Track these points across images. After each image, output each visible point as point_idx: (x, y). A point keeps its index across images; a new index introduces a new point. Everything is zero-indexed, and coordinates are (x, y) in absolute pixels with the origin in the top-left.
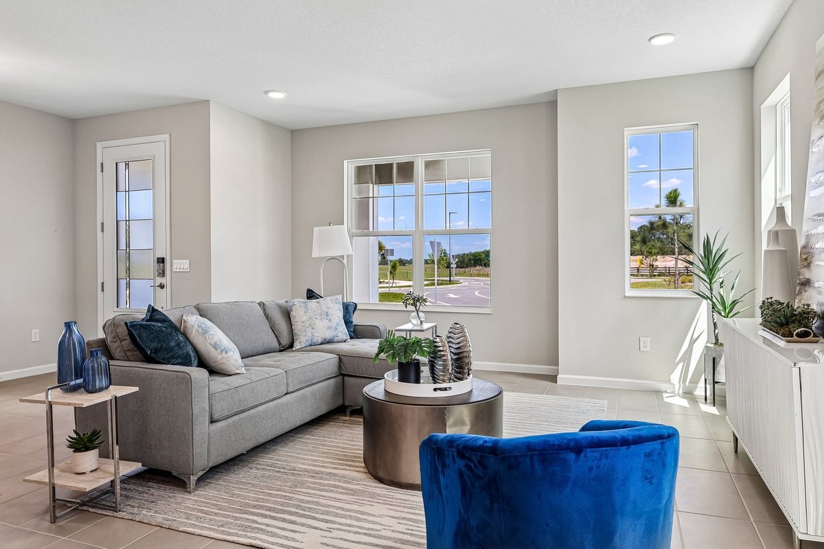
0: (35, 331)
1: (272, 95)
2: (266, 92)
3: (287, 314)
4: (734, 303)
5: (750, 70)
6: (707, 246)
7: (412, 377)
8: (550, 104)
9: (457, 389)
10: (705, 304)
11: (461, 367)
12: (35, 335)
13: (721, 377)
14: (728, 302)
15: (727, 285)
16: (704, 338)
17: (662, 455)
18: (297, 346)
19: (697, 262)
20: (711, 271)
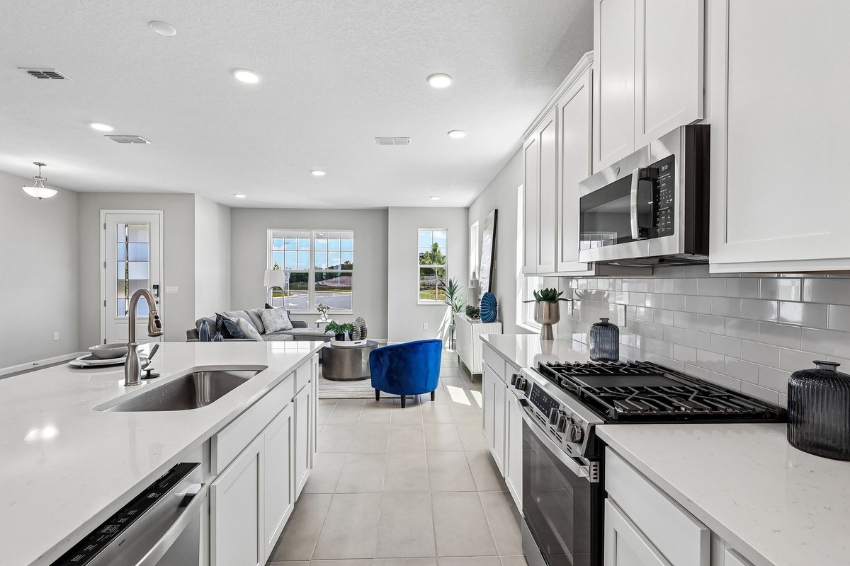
0: (56, 334)
1: (238, 196)
2: (234, 194)
3: (259, 317)
4: (460, 307)
5: (467, 209)
6: (451, 283)
7: (342, 339)
8: (385, 211)
9: (364, 342)
10: (450, 307)
11: (363, 334)
12: (56, 336)
13: (455, 338)
14: (458, 307)
15: (458, 299)
16: (449, 321)
17: (439, 345)
18: (268, 332)
19: (447, 290)
20: (452, 294)
